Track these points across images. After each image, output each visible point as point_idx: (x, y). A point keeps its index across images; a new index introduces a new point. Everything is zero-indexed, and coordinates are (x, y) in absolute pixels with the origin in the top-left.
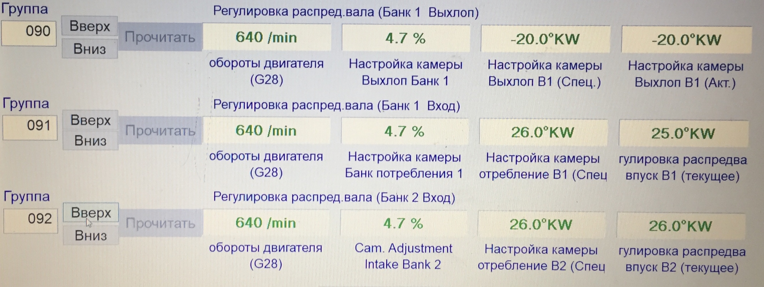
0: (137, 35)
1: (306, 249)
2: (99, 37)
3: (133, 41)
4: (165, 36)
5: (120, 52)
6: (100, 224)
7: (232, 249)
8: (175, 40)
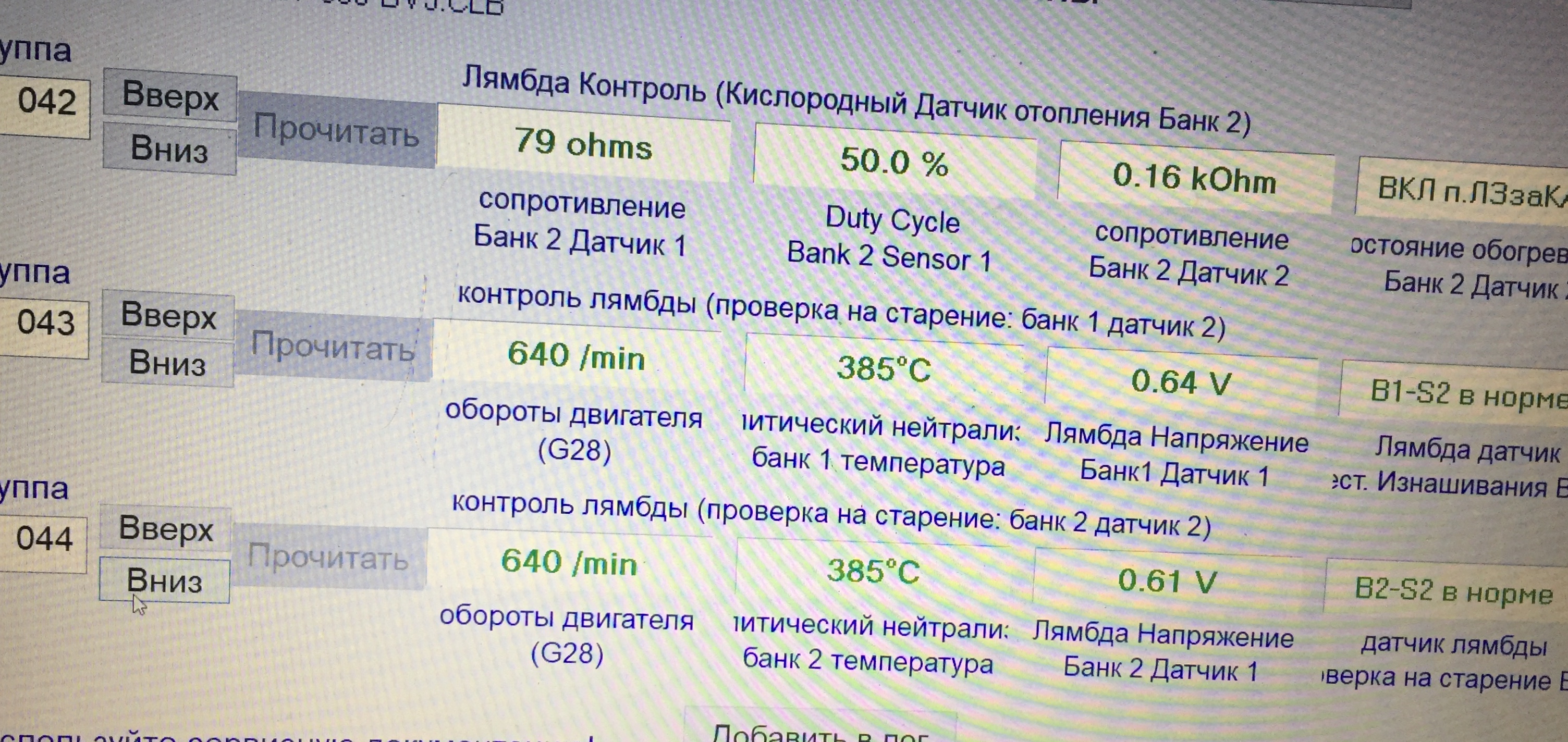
0: (283, 125)
1: (659, 622)
2: (196, 123)
3: (274, 135)
4: (348, 128)
5: (242, 162)
6: (187, 554)
7: (493, 618)
8: (372, 139)
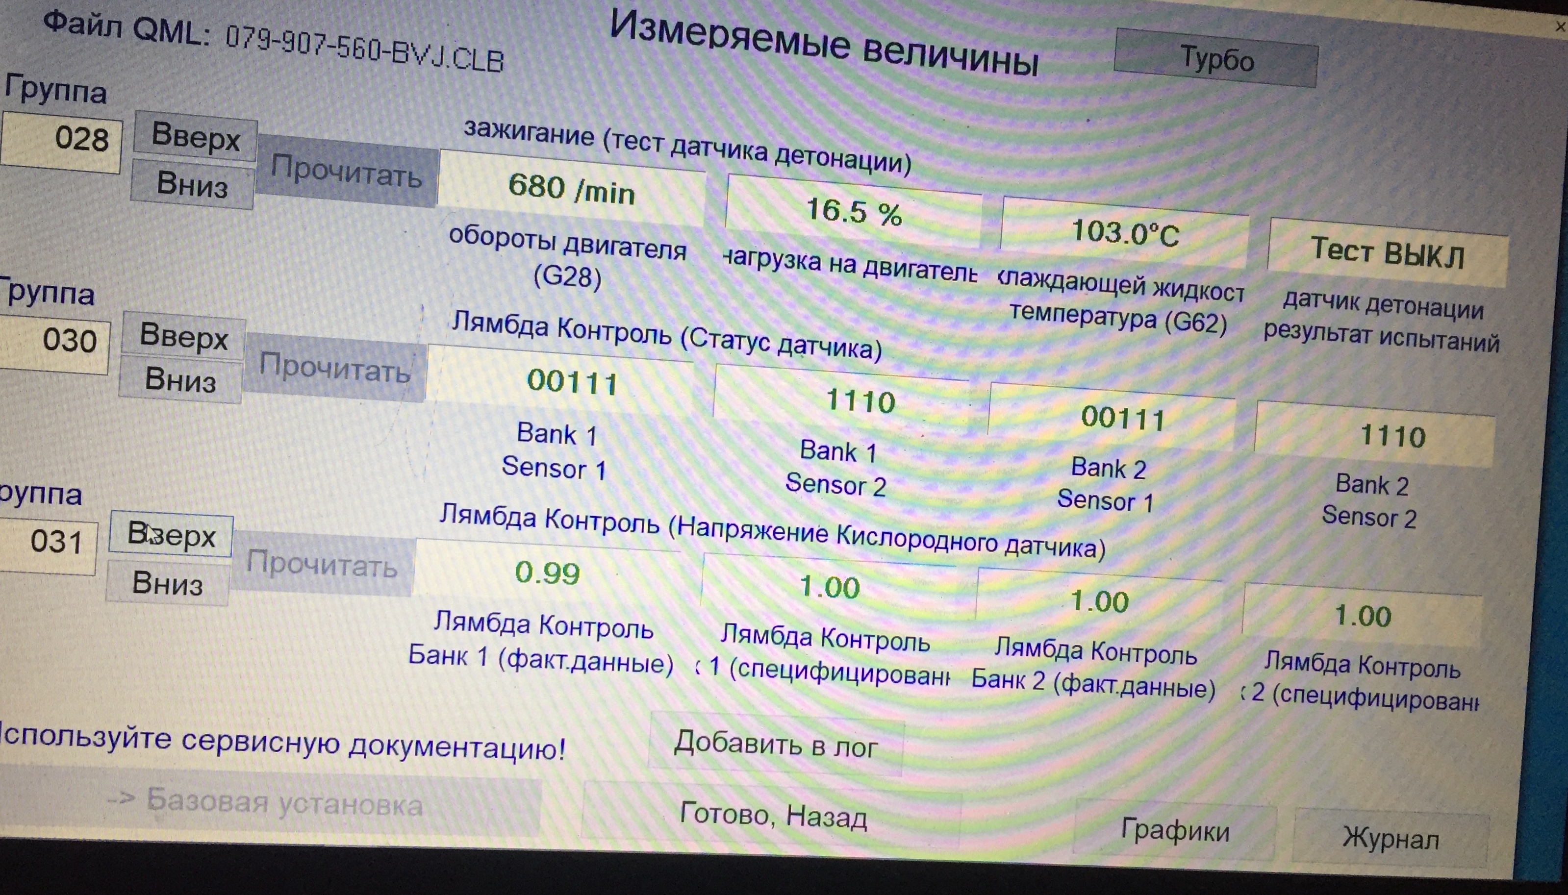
0: (298, 165)
2: (218, 162)
3: (289, 175)
4: (358, 170)
5: (257, 197)
6: (189, 559)
8: (379, 180)
